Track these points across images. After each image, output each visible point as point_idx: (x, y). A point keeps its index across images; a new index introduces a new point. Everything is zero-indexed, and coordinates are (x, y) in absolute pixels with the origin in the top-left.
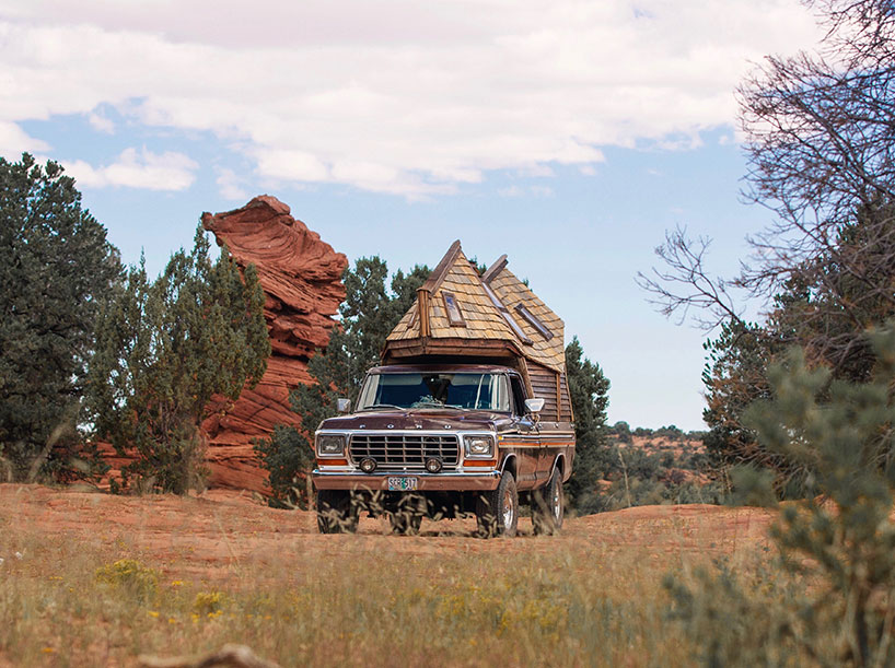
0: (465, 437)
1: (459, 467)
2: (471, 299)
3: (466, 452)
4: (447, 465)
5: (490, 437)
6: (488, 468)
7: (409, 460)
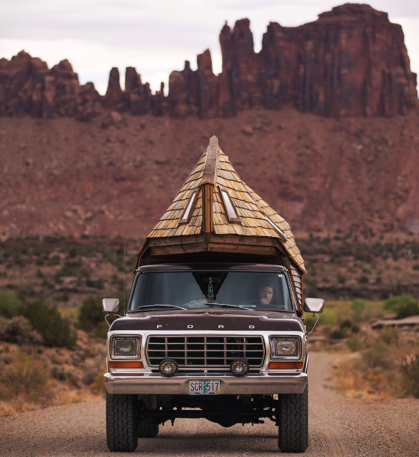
0: (272, 338)
1: (263, 370)
2: (239, 195)
3: (272, 354)
4: (253, 368)
5: (298, 337)
6: (294, 371)
7: (209, 362)
